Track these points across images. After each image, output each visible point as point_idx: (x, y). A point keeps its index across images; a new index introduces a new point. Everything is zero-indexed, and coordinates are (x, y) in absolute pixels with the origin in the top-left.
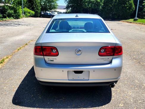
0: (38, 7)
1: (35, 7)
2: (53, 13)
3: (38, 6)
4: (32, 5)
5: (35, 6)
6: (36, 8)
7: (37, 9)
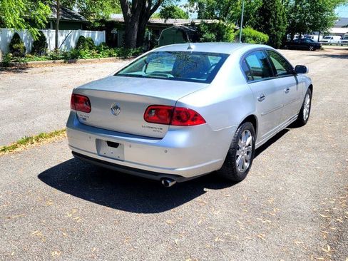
0: (279, 25)
1: (272, 24)
2: (329, 38)
3: (279, 22)
4: (265, 21)
5: (274, 22)
6: (275, 26)
7: (277, 29)
